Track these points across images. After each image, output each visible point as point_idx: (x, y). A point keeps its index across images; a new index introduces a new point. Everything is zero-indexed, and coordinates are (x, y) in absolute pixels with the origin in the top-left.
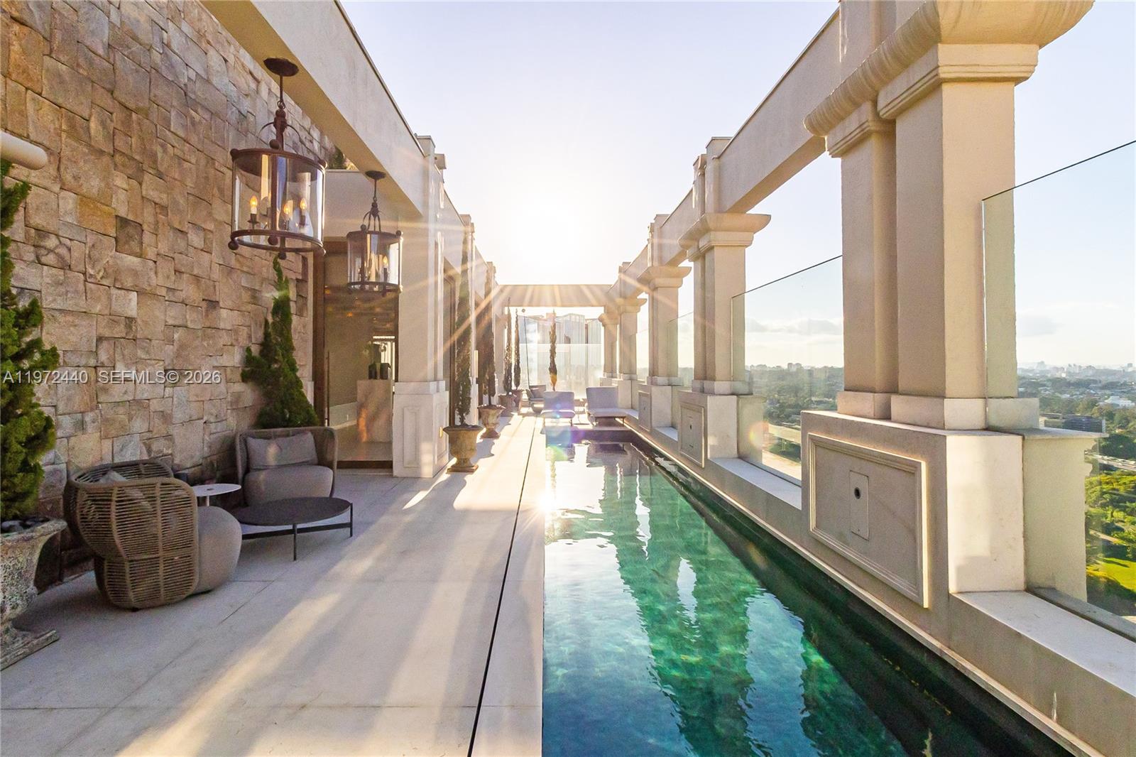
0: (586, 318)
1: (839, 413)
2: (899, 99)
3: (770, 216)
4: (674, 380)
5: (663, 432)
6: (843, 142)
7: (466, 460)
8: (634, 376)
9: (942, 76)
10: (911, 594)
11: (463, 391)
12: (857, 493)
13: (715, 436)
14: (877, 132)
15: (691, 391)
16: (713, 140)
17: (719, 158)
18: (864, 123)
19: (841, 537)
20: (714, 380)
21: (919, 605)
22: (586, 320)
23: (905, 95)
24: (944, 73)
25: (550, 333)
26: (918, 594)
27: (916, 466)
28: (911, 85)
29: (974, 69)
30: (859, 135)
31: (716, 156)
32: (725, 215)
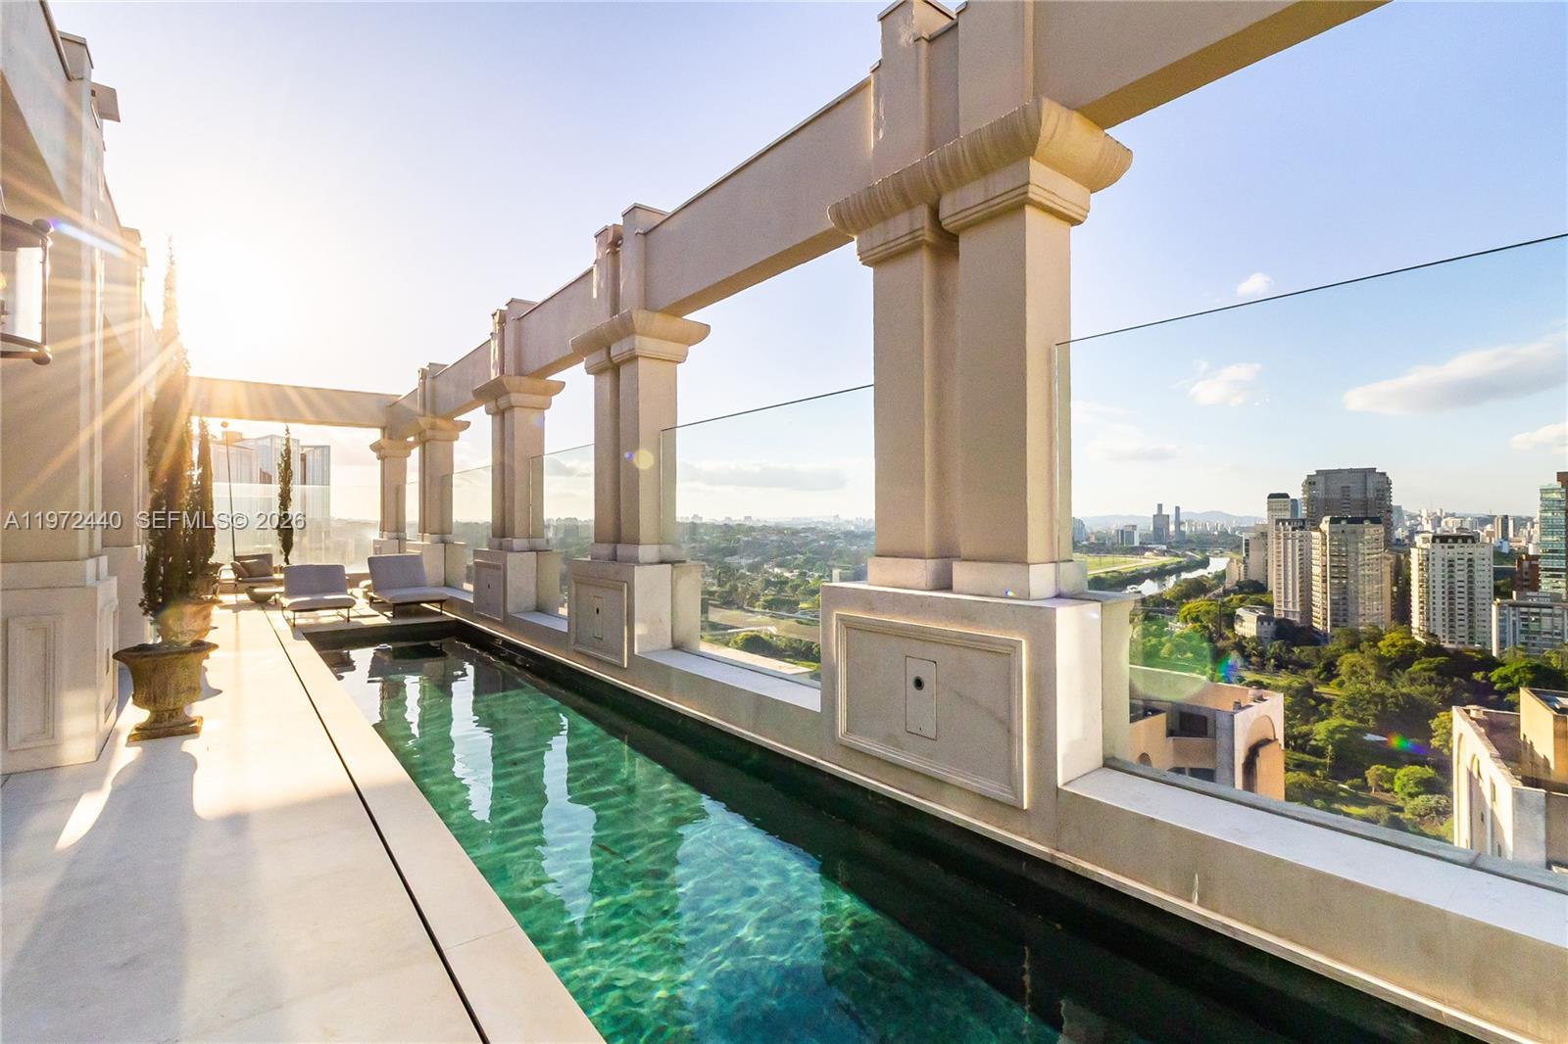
0: (302, 443)
1: (870, 585)
2: (974, 210)
3: (708, 326)
4: (540, 543)
5: (533, 621)
6: (883, 247)
7: (175, 712)
8: (448, 537)
9: (1030, 195)
10: (1006, 796)
11: (164, 576)
12: (919, 683)
13: (645, 622)
14: (929, 245)
15: (589, 559)
16: (636, 207)
17: (645, 234)
18: (915, 231)
19: (890, 739)
20: (638, 544)
21: (1017, 809)
22: (303, 447)
23: (978, 208)
24: (1034, 193)
25: (279, 465)
26: (1016, 795)
27: (1015, 646)
28: (990, 197)
29: (1051, 197)
30: (908, 243)
31: (642, 232)
32: (658, 316)
